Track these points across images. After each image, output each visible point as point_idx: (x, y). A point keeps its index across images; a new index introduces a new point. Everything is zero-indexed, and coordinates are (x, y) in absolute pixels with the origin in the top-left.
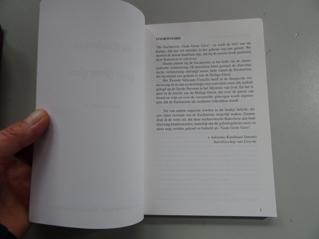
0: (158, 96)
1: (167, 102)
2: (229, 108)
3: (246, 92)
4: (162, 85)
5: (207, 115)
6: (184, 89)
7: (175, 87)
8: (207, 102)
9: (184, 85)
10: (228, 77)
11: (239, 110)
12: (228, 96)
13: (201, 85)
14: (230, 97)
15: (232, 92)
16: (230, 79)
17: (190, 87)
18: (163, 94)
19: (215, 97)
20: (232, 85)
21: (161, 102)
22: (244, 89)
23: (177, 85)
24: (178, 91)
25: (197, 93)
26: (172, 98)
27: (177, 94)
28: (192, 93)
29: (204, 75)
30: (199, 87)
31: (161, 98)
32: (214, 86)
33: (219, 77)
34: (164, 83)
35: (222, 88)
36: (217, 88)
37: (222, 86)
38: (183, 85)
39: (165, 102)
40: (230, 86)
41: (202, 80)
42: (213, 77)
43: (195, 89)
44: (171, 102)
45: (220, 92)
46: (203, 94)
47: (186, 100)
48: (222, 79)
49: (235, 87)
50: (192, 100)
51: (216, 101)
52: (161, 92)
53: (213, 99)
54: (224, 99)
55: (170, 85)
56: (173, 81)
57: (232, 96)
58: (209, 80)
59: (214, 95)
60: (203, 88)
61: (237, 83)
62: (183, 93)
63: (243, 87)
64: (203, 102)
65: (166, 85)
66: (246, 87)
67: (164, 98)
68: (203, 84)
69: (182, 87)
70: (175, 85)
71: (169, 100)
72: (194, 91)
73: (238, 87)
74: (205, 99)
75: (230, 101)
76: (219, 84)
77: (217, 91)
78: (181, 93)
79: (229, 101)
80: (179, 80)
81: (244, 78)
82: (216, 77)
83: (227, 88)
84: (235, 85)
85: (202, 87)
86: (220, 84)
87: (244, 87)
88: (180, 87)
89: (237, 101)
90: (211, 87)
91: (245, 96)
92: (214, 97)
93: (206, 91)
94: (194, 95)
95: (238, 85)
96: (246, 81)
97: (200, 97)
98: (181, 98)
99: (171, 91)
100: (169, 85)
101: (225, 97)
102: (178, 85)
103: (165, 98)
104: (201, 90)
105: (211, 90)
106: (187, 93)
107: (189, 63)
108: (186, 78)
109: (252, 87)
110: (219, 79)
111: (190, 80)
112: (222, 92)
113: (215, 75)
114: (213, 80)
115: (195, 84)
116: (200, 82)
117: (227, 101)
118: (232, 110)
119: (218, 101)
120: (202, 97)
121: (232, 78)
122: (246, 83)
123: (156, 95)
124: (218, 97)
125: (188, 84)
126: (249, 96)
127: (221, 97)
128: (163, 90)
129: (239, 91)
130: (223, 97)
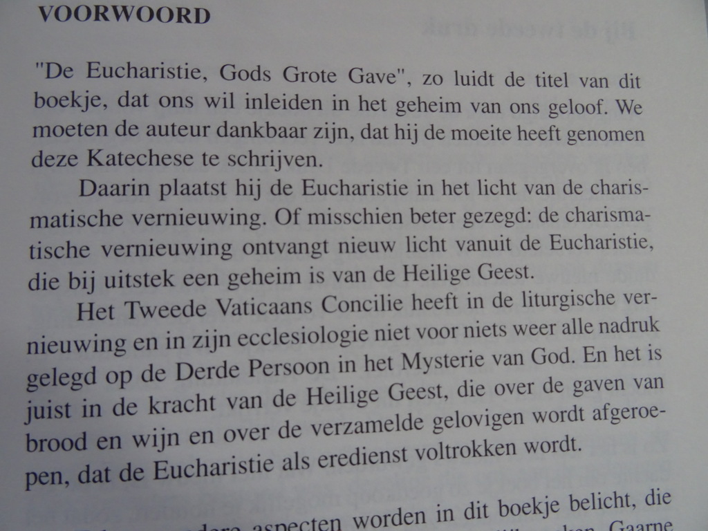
0: (41, 429)
1: (103, 476)
2: (523, 498)
3: (619, 384)
4: (65, 348)
6: (228, 371)
7: (165, 359)
8: (385, 457)
9: (234, 341)
10: (513, 288)
11: (580, 505)
12: (518, 418)
13: (344, 338)
14: (529, 418)
15: (537, 389)
16: (531, 301)
17: (270, 355)
18: (76, 411)
19: (440, 424)
20: (540, 341)
21: (56, 477)
22: (611, 370)
23: (176, 343)
24: (188, 390)
25: (318, 397)
26: (140, 441)
27: (181, 407)
28: (284, 400)
29: (369, 276)
30: (331, 353)
31: (61, 445)
32: (432, 349)
33: (462, 291)
34: (88, 331)
35: (476, 362)
36: (447, 362)
37: (479, 346)
38: (221, 341)
39: (90, 476)
40: (524, 345)
41: (350, 306)
42: (427, 290)
43: (305, 368)
44: (131, 474)
45: (469, 390)
46: (361, 403)
47: (244, 450)
48: (476, 303)
49: (559, 358)
50: (287, 448)
51: (443, 452)
52: (61, 395)
53: (425, 438)
54: (495, 438)
55: (129, 346)
56: (147, 313)
57: (539, 417)
58: (395, 306)
59: (427, 410)
60: (360, 364)
61: (567, 331)
62: (221, 403)
63: (602, 356)
64: (360, 458)
65: (101, 346)
66: (621, 355)
67: (79, 444)
68: (360, 337)
69: (215, 359)
70: (162, 343)
71: (115, 460)
72: (297, 385)
73: (576, 354)
74: (374, 442)
75: (531, 448)
76: (460, 333)
77: (450, 380)
78: (210, 404)
79: (521, 448)
80: (195, 310)
81: (607, 300)
82: (439, 289)
83: (512, 360)
84: (555, 343)
85: (356, 352)
86: (470, 332)
87: (611, 355)
88: (201, 358)
89: (569, 444)
90: (411, 357)
91: (617, 416)
92: (428, 426)
93: (379, 381)
94: (300, 414)
95: (576, 344)
96: (620, 320)
97: (342, 429)
98: (207, 436)
99: (137, 392)
100: (118, 348)
101: (497, 422)
102: (189, 342)
103: (91, 443)
104: (347, 379)
105: (413, 379)
106: (249, 403)
107: (265, 191)
108: (243, 294)
109: (655, 355)
110: (462, 303)
111: (275, 310)
112: (477, 392)
113: (439, 274)
114: (424, 305)
115: (305, 338)
116: (338, 322)
117: (510, 448)
118: (542, 507)
119: (458, 451)
120: (353, 428)
121: (536, 296)
122: (619, 329)
123: (25, 424)
124: (455, 422)
125: (258, 336)
126: (636, 412)
127: (474, 419)
128: (72, 381)
129: (583, 384)
130: (488, 424)
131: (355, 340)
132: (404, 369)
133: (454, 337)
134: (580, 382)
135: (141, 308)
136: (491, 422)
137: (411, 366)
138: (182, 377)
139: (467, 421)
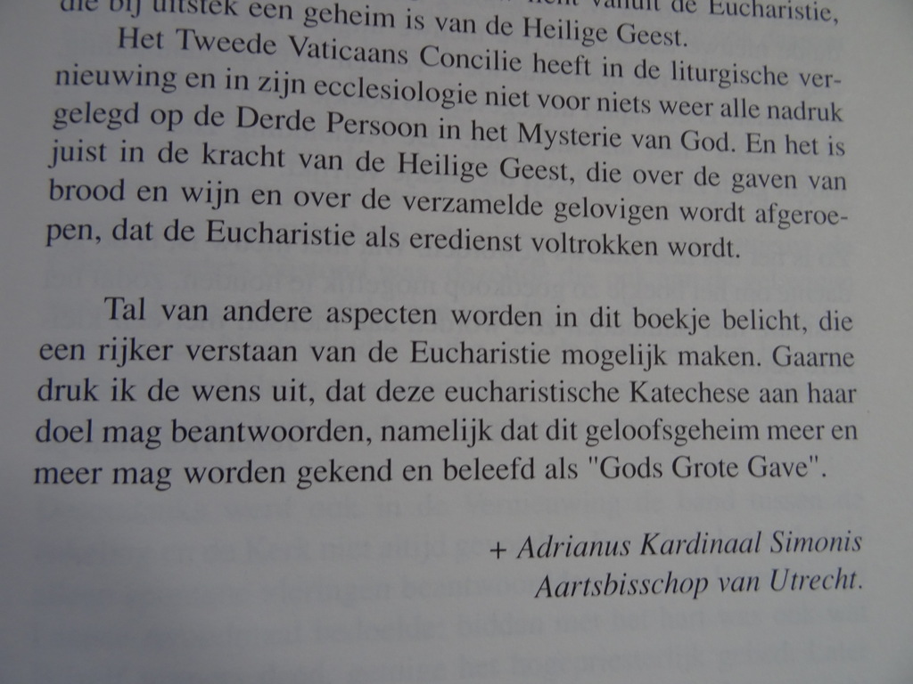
0: (68, 173)
1: (144, 233)
2: (666, 309)
3: (790, 181)
4: (102, 79)
5: (486, 357)
6: (300, 123)
7: (224, 101)
8: (493, 243)
9: (309, 87)
10: (660, 56)
11: (736, 322)
12: (662, 212)
13: (445, 98)
14: (675, 214)
15: (686, 179)
16: (683, 73)
17: (354, 109)
18: (113, 154)
19: (562, 211)
20: (692, 122)
21: (85, 231)
22: (780, 163)
23: (238, 82)
24: (252, 140)
25: (416, 165)
26: (190, 194)
27: (242, 159)
28: (369, 164)
29: (480, 26)
30: (430, 113)
31: (92, 193)
32: (556, 120)
33: (596, 54)
34: (129, 60)
35: (611, 141)
36: (574, 138)
37: (614, 122)
38: (293, 86)
39: (123, 231)
40: (673, 126)
41: (456, 60)
42: (551, 49)
43: (397, 129)
44: (179, 233)
45: (599, 174)
46: (465, 177)
47: (319, 217)
48: (613, 70)
49: (715, 144)
50: (373, 220)
51: (565, 244)
52: (94, 134)
53: (545, 226)
54: (632, 234)
55: (179, 81)
56: (204, 43)
57: (687, 213)
58: (511, 65)
59: (548, 193)
60: (466, 131)
61: (726, 112)
62: (291, 159)
63: (769, 146)
64: (462, 241)
65: (145, 78)
66: (793, 147)
67: (114, 193)
68: (466, 98)
69: (287, 106)
70: (221, 81)
71: (160, 215)
72: (388, 148)
73: (737, 141)
74: (479, 224)
75: (676, 249)
76: (592, 104)
77: (578, 159)
78: (278, 159)
79: (663, 248)
80: (262, 46)
81: (778, 79)
82: (569, 50)
83: (658, 142)
84: (712, 127)
85: (461, 115)
86: (604, 104)
87: (781, 145)
88: (269, 104)
89: (725, 249)
90: (530, 129)
91: (788, 219)
92: (549, 212)
93: (489, 153)
94: (389, 182)
95: (737, 129)
96: (795, 104)
97: (441, 205)
98: (274, 197)
99: (189, 136)
100: (166, 82)
101: (634, 214)
102: (254, 84)
103: (130, 192)
104: (449, 147)
105: (532, 154)
106: (325, 163)
108: (321, 33)
109: (837, 149)
110: (596, 68)
111: (362, 56)
112: (611, 176)
113: (568, 31)
114: (547, 67)
115: (399, 93)
116: (438, 78)
117: (651, 248)
118: (689, 321)
119: (585, 246)
120: (454, 205)
121: (689, 68)
122: (793, 115)
123: (49, 167)
124: (582, 209)
125: (339, 85)
126: (811, 217)
127: (607, 210)
128: (108, 117)
129: (744, 178)
130: (623, 216)
131: (460, 101)
132: (521, 141)
133: (584, 108)
134: (741, 176)
135: (197, 38)
136: (627, 214)
137: (529, 139)
138: (243, 124)
139: (597, 211)
